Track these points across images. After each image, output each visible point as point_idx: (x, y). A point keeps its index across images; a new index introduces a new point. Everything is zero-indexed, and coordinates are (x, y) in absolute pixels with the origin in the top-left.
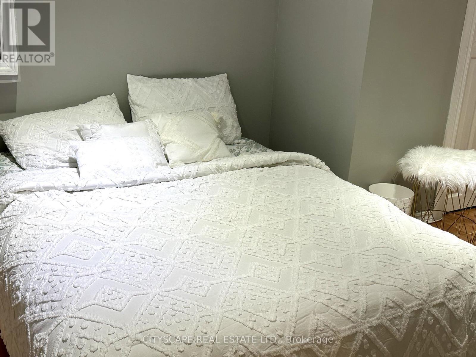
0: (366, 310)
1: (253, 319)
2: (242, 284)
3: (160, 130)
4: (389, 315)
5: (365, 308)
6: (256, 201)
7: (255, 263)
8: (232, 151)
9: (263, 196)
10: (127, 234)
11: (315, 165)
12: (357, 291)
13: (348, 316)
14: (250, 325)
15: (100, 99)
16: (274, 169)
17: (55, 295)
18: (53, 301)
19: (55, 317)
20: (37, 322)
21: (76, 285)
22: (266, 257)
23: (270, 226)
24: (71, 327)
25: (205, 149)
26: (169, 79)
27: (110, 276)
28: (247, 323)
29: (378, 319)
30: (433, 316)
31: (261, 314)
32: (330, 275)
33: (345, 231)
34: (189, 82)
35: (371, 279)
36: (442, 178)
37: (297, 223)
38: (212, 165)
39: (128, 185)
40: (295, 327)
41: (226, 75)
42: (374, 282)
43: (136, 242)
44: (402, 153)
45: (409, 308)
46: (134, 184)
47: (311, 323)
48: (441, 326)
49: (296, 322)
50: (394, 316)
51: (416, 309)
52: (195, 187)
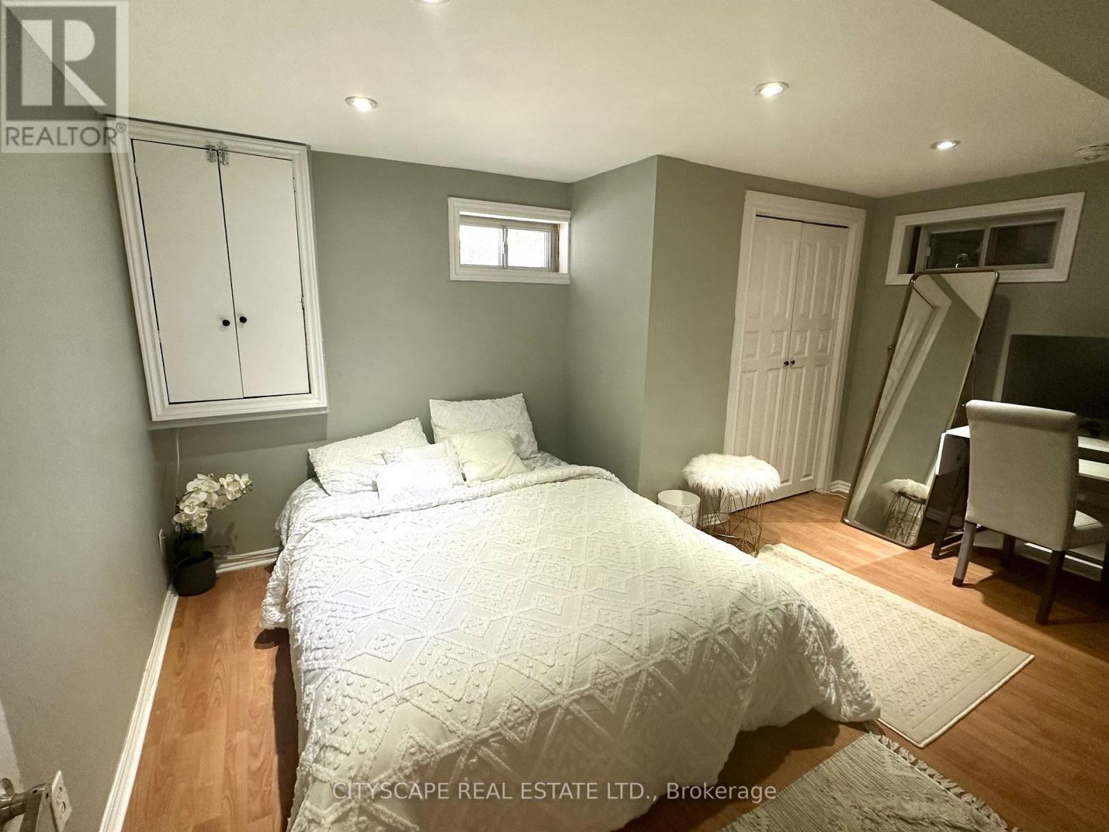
0: (650, 645)
1: (530, 665)
2: (523, 621)
3: (458, 450)
4: (674, 649)
5: (649, 643)
6: (546, 519)
7: (538, 593)
8: (527, 466)
9: (553, 513)
10: (413, 564)
11: (605, 477)
12: (640, 623)
13: (631, 654)
14: (526, 672)
15: (404, 423)
16: (566, 483)
17: (328, 641)
18: (326, 648)
19: (325, 668)
20: (309, 671)
21: (350, 630)
22: (551, 585)
23: (558, 547)
24: (337, 682)
25: (501, 466)
26: (469, 401)
27: (387, 617)
28: (523, 671)
29: (662, 654)
30: (719, 644)
31: (539, 658)
32: (614, 604)
33: (631, 550)
34: (488, 403)
35: (655, 607)
36: (724, 486)
37: (585, 543)
38: (506, 483)
39: (424, 507)
40: (574, 672)
41: (522, 394)
42: (658, 611)
43: (421, 573)
44: (687, 462)
45: (693, 639)
46: (429, 506)
47: (592, 665)
48: (728, 654)
49: (575, 666)
50: (679, 648)
51: (701, 638)
52: (488, 507)
